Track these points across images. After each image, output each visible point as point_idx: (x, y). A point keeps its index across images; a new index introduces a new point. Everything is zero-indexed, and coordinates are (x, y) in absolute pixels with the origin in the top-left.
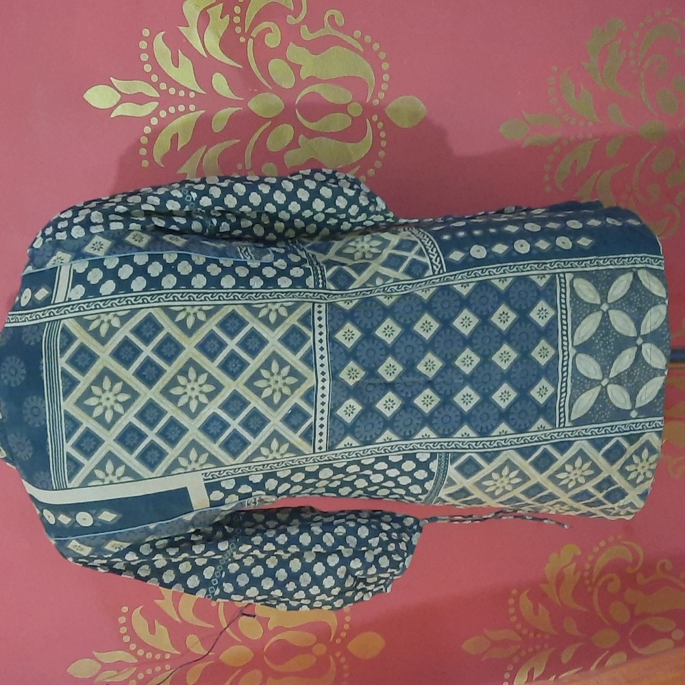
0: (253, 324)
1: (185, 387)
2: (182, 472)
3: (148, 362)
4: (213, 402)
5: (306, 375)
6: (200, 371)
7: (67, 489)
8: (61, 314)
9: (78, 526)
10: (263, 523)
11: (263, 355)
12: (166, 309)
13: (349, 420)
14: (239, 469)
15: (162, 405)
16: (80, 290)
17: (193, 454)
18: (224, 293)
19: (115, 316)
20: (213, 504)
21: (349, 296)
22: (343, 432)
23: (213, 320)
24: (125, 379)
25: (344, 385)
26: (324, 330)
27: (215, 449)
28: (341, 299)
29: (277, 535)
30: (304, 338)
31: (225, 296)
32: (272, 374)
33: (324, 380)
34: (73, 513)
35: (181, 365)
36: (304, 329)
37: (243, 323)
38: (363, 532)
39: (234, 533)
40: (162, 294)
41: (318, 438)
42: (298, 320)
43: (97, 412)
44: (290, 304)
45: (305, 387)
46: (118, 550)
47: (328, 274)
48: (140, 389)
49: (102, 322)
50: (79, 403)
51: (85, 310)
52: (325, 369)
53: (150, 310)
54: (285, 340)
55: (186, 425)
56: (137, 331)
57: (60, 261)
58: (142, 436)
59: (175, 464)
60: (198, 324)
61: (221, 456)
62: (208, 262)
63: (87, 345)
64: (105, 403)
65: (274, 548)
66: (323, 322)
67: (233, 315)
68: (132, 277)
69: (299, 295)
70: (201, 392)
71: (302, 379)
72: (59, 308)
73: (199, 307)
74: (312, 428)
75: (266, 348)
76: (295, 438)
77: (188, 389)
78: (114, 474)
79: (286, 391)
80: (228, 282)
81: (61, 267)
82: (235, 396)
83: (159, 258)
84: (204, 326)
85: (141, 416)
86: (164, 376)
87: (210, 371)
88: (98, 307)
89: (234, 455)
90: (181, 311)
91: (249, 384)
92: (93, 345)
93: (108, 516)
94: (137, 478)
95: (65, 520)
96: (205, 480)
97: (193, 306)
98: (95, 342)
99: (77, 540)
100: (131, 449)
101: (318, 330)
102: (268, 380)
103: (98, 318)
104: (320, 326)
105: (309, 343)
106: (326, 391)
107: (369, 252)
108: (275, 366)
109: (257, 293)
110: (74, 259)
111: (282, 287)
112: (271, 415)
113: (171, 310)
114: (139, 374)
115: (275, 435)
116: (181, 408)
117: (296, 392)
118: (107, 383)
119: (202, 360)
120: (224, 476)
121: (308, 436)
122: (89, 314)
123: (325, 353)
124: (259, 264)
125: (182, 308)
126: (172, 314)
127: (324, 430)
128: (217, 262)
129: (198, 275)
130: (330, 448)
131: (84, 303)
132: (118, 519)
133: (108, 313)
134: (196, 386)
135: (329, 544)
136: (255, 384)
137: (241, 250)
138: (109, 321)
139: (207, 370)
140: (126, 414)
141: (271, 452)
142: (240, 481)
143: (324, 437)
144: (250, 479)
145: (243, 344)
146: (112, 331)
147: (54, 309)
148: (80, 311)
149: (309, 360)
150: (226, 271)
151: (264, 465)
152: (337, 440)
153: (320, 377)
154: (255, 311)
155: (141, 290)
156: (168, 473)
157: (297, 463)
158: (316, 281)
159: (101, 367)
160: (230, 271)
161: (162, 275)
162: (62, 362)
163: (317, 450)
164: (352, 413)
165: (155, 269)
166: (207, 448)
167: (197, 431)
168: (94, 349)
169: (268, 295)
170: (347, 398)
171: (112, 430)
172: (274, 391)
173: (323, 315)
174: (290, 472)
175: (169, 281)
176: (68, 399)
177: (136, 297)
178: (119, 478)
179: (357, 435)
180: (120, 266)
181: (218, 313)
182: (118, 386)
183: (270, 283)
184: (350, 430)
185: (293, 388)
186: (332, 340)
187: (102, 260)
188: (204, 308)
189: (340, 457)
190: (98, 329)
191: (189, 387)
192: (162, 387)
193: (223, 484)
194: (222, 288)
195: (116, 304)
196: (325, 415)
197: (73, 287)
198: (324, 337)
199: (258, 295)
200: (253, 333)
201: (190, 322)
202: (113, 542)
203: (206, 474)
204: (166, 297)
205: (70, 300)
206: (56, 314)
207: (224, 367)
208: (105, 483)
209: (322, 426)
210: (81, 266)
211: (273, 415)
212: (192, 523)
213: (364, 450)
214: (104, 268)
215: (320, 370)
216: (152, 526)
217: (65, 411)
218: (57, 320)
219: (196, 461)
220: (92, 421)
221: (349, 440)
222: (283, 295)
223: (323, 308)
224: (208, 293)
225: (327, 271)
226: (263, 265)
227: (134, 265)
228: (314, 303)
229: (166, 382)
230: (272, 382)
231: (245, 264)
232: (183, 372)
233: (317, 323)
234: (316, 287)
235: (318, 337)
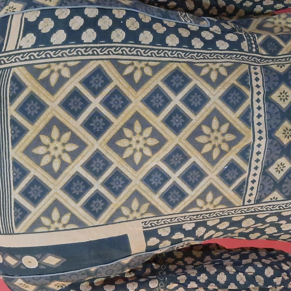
0: (196, 81)
1: (130, 139)
2: (125, 220)
3: (96, 114)
4: (156, 155)
5: (243, 133)
6: (145, 124)
7: (14, 234)
8: (12, 62)
9: (24, 268)
10: (182, 259)
11: (204, 112)
12: (114, 62)
13: (278, 176)
14: (176, 218)
15: (108, 157)
16: (31, 38)
17: (135, 204)
18: (169, 50)
19: (66, 66)
20: (149, 249)
21: (280, 61)
22: (271, 187)
23: (159, 75)
24: (73, 129)
25: (279, 143)
26: (261, 90)
27: (155, 199)
28: (273, 63)
29: (199, 274)
30: (244, 97)
31: (169, 53)
32: (213, 131)
33: (260, 138)
34: (19, 257)
35: (127, 119)
36: (243, 88)
37: (187, 80)
38: (269, 272)
39: (159, 270)
40: (112, 47)
41: (249, 192)
42: (237, 80)
43: (45, 161)
44: (230, 64)
45: (242, 144)
46: (60, 288)
47: (259, 40)
48: (87, 139)
49: (52, 71)
50: (28, 151)
51: (35, 59)
52: (262, 127)
53: (100, 62)
54: (225, 98)
55: (130, 176)
56: (86, 82)
57: (12, 10)
58: (88, 186)
59: (118, 213)
60: (145, 78)
61: (161, 206)
62: (154, 21)
63: (37, 93)
64: (53, 153)
65: (196, 286)
66: (260, 83)
67: (177, 72)
68: (83, 28)
69: (236, 57)
70: (146, 145)
71: (239, 136)
72: (10, 56)
73: (146, 62)
74: (244, 183)
75: (208, 105)
76: (228, 192)
77: (133, 142)
78: (59, 221)
79: (225, 147)
80: (172, 40)
81: (13, 15)
82: (178, 151)
83: (108, 12)
84: (150, 82)
85: (88, 166)
86: (111, 128)
87: (155, 125)
88: (48, 56)
89: (173, 205)
90: (129, 65)
91: (191, 139)
92: (43, 94)
93: (52, 260)
94: (82, 225)
95: (11, 261)
96: (144, 228)
97: (140, 61)
98: (44, 91)
99: (23, 279)
100: (77, 198)
101: (256, 90)
102: (209, 136)
103: (49, 67)
104: (258, 86)
105: (248, 102)
106: (262, 149)
107: (286, 27)
108: (215, 123)
109: (198, 53)
110: (26, 8)
111: (220, 49)
112: (209, 170)
113: (120, 63)
114: (87, 125)
115: (211, 188)
116: (126, 160)
117: (234, 148)
118: (55, 132)
119: (147, 114)
120: (161, 225)
121: (240, 191)
122: (39, 63)
123: (262, 112)
124: (198, 28)
125: (130, 62)
126: (120, 68)
127: (255, 185)
128: (161, 22)
129: (145, 32)
130: (258, 201)
131: (35, 52)
132: (62, 262)
133: (58, 63)
134: (141, 139)
135: (242, 283)
136: (197, 139)
137: (181, 14)
138: (59, 71)
139: (153, 124)
140: (73, 164)
141: (206, 203)
142: (175, 229)
143: (254, 192)
144: (184, 227)
145: (186, 101)
146: (62, 81)
147: (5, 57)
148: (30, 59)
149: (246, 118)
150: (170, 31)
151: (197, 215)
152: (265, 194)
153: (257, 135)
154: (197, 70)
155: (91, 41)
156: (111, 221)
157: (226, 214)
158: (250, 45)
159: (50, 117)
160: (173, 31)
161: (112, 29)
162: (12, 110)
163: (246, 203)
164: (282, 170)
165: (105, 23)
166: (149, 199)
167: (139, 182)
168: (43, 98)
169: (208, 55)
170: (280, 156)
171: (60, 178)
172: (214, 147)
173: (260, 76)
174: (218, 221)
175: (118, 35)
176: (17, 147)
177: (87, 48)
178: (64, 225)
179: (284, 191)
180: (70, 17)
181: (163, 70)
182: (66, 136)
183: (209, 45)
184: (278, 185)
185: (231, 144)
186: (268, 100)
187: (54, 10)
188: (151, 63)
189: (265, 209)
190: (47, 79)
191: (134, 139)
192: (109, 138)
193: (160, 232)
194: (166, 45)
195: (66, 54)
196: (258, 172)
197: (24, 35)
198: (261, 97)
199: (199, 55)
200: (196, 90)
201: (137, 76)
202: (56, 282)
203: (146, 222)
204: (115, 51)
205: (21, 48)
206: (7, 62)
207: (168, 121)
208: (51, 230)
209: (254, 181)
210: (32, 15)
211: (211, 169)
212: (128, 265)
213: (287, 204)
214: (55, 19)
215: (257, 128)
216: (93, 269)
217: (14, 159)
218: (8, 68)
219: (138, 211)
220: (39, 169)
221: (276, 194)
222: (222, 56)
223: (258, 70)
224: (155, 50)
225: (258, 38)
226: (202, 29)
227: (85, 17)
228: (250, 65)
229: (112, 134)
230: (212, 138)
231: (185, 26)
232: (129, 125)
233: (254, 83)
234: (250, 51)
235: (256, 97)
